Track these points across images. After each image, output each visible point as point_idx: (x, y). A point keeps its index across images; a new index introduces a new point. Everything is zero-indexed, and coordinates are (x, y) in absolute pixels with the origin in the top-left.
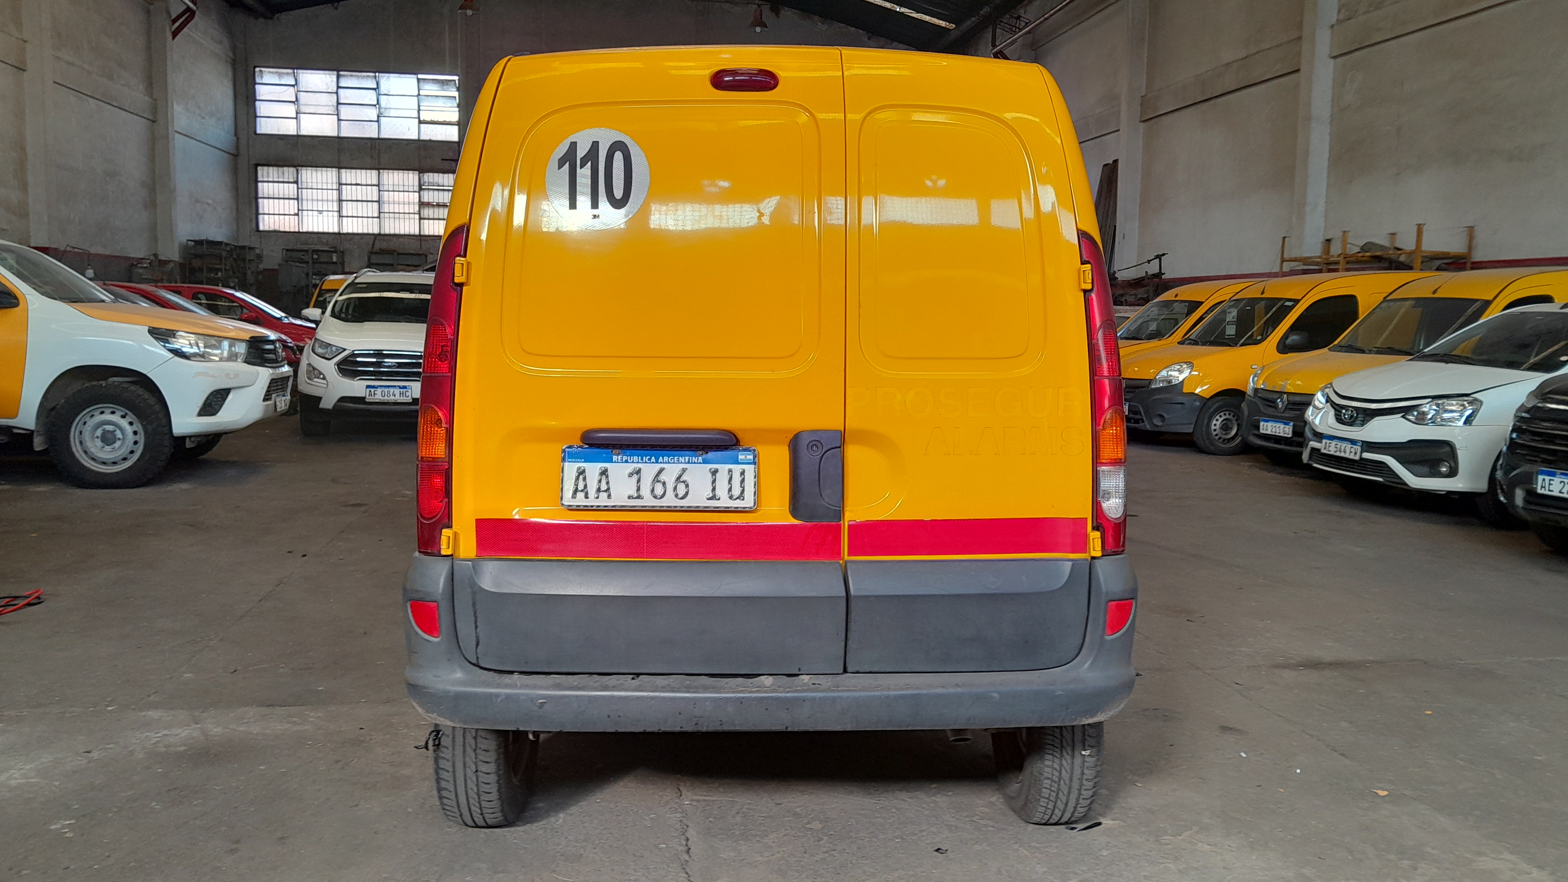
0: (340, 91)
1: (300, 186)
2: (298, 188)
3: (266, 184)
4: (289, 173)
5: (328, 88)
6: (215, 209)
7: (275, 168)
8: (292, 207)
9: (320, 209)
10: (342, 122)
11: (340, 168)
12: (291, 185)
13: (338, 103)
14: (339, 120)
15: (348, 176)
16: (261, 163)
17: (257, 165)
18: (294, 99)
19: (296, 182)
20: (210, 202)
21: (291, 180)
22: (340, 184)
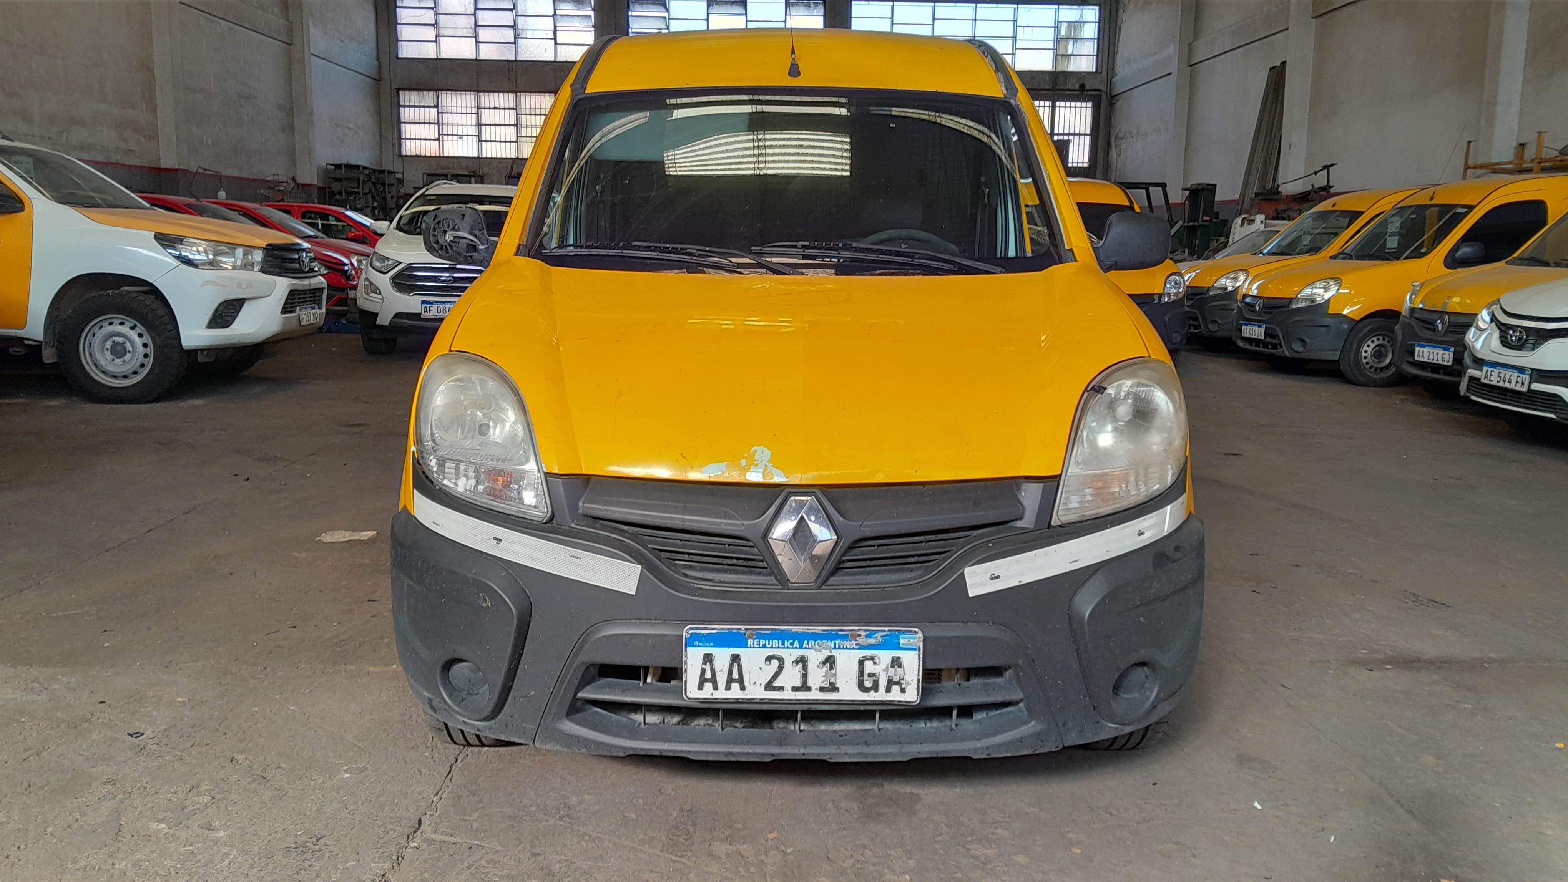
0: (477, 12)
1: (440, 111)
2: (438, 113)
3: (407, 109)
4: (429, 97)
5: (466, 10)
6: (356, 133)
7: (416, 93)
8: (432, 132)
9: (460, 133)
10: (481, 45)
11: (478, 91)
12: (432, 110)
13: (476, 25)
14: (477, 42)
15: (488, 99)
16: (401, 87)
17: (399, 90)
18: (433, 22)
19: (436, 106)
20: (351, 126)
21: (432, 105)
22: (479, 108)
